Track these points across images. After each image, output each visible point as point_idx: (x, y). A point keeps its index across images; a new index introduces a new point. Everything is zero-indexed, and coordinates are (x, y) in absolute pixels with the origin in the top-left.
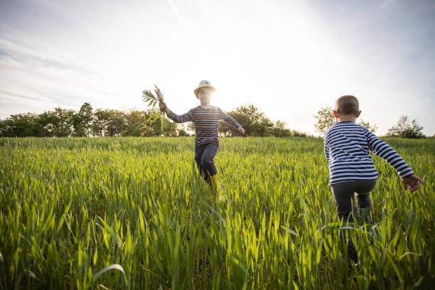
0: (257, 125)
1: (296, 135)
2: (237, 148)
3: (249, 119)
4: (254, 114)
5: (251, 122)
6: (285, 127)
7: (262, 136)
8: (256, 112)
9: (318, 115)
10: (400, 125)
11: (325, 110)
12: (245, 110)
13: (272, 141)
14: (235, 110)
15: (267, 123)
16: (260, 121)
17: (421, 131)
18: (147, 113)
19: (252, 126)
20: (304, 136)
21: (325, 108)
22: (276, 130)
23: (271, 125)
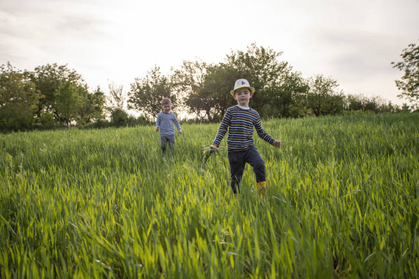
0: (273, 92)
1: (356, 105)
3: (257, 80)
4: (268, 68)
5: (262, 84)
6: (335, 91)
8: (271, 64)
9: (402, 60)
12: (248, 60)
15: (294, 84)
16: (280, 81)
18: (36, 76)
19: (263, 93)
20: (371, 107)
21: (418, 44)
22: (313, 98)
23: (304, 88)
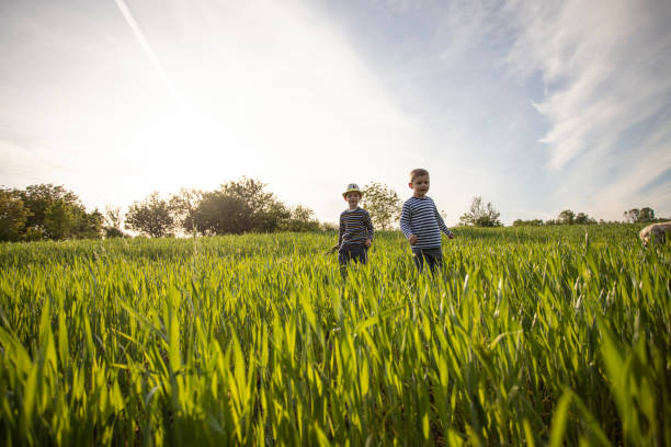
0: (262, 217)
2: (223, 250)
3: (247, 206)
4: (257, 196)
5: (251, 210)
6: (311, 219)
7: (270, 232)
8: (260, 193)
10: (473, 211)
11: (372, 189)
12: (238, 189)
13: (288, 239)
14: (220, 190)
15: (279, 212)
16: (266, 208)
17: (498, 219)
19: (253, 218)
21: (371, 185)
22: (295, 222)
23: (287, 215)
